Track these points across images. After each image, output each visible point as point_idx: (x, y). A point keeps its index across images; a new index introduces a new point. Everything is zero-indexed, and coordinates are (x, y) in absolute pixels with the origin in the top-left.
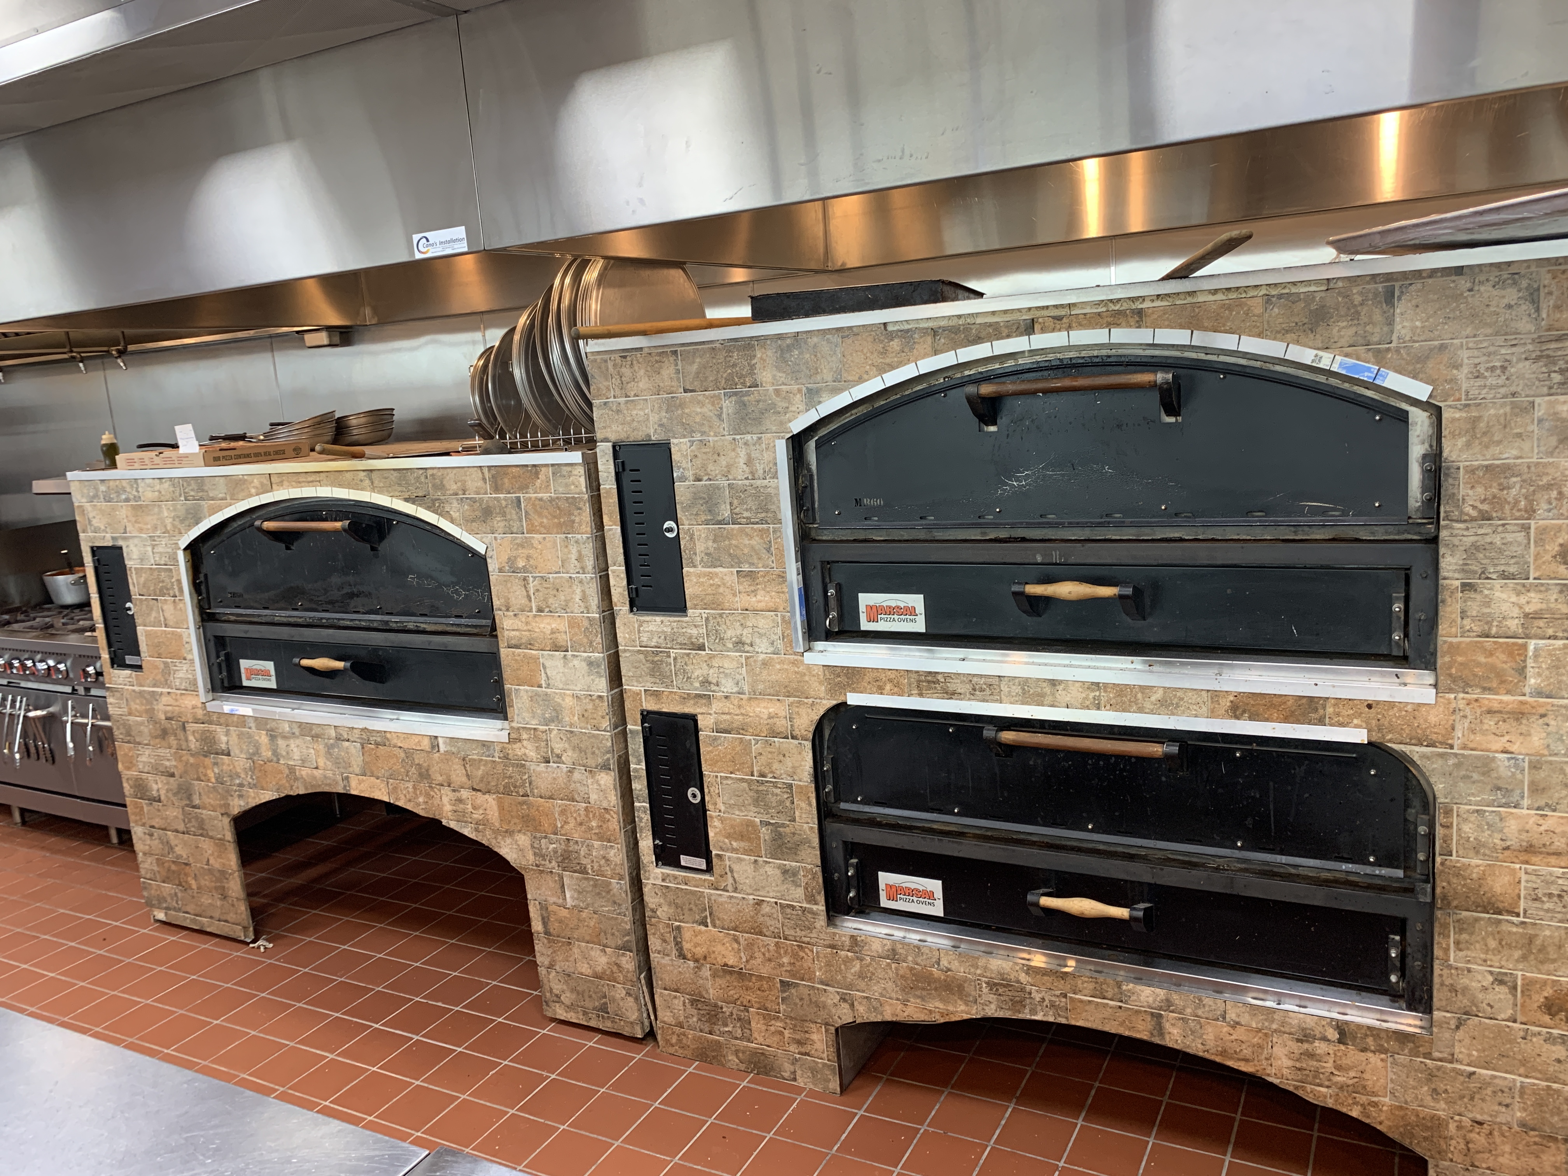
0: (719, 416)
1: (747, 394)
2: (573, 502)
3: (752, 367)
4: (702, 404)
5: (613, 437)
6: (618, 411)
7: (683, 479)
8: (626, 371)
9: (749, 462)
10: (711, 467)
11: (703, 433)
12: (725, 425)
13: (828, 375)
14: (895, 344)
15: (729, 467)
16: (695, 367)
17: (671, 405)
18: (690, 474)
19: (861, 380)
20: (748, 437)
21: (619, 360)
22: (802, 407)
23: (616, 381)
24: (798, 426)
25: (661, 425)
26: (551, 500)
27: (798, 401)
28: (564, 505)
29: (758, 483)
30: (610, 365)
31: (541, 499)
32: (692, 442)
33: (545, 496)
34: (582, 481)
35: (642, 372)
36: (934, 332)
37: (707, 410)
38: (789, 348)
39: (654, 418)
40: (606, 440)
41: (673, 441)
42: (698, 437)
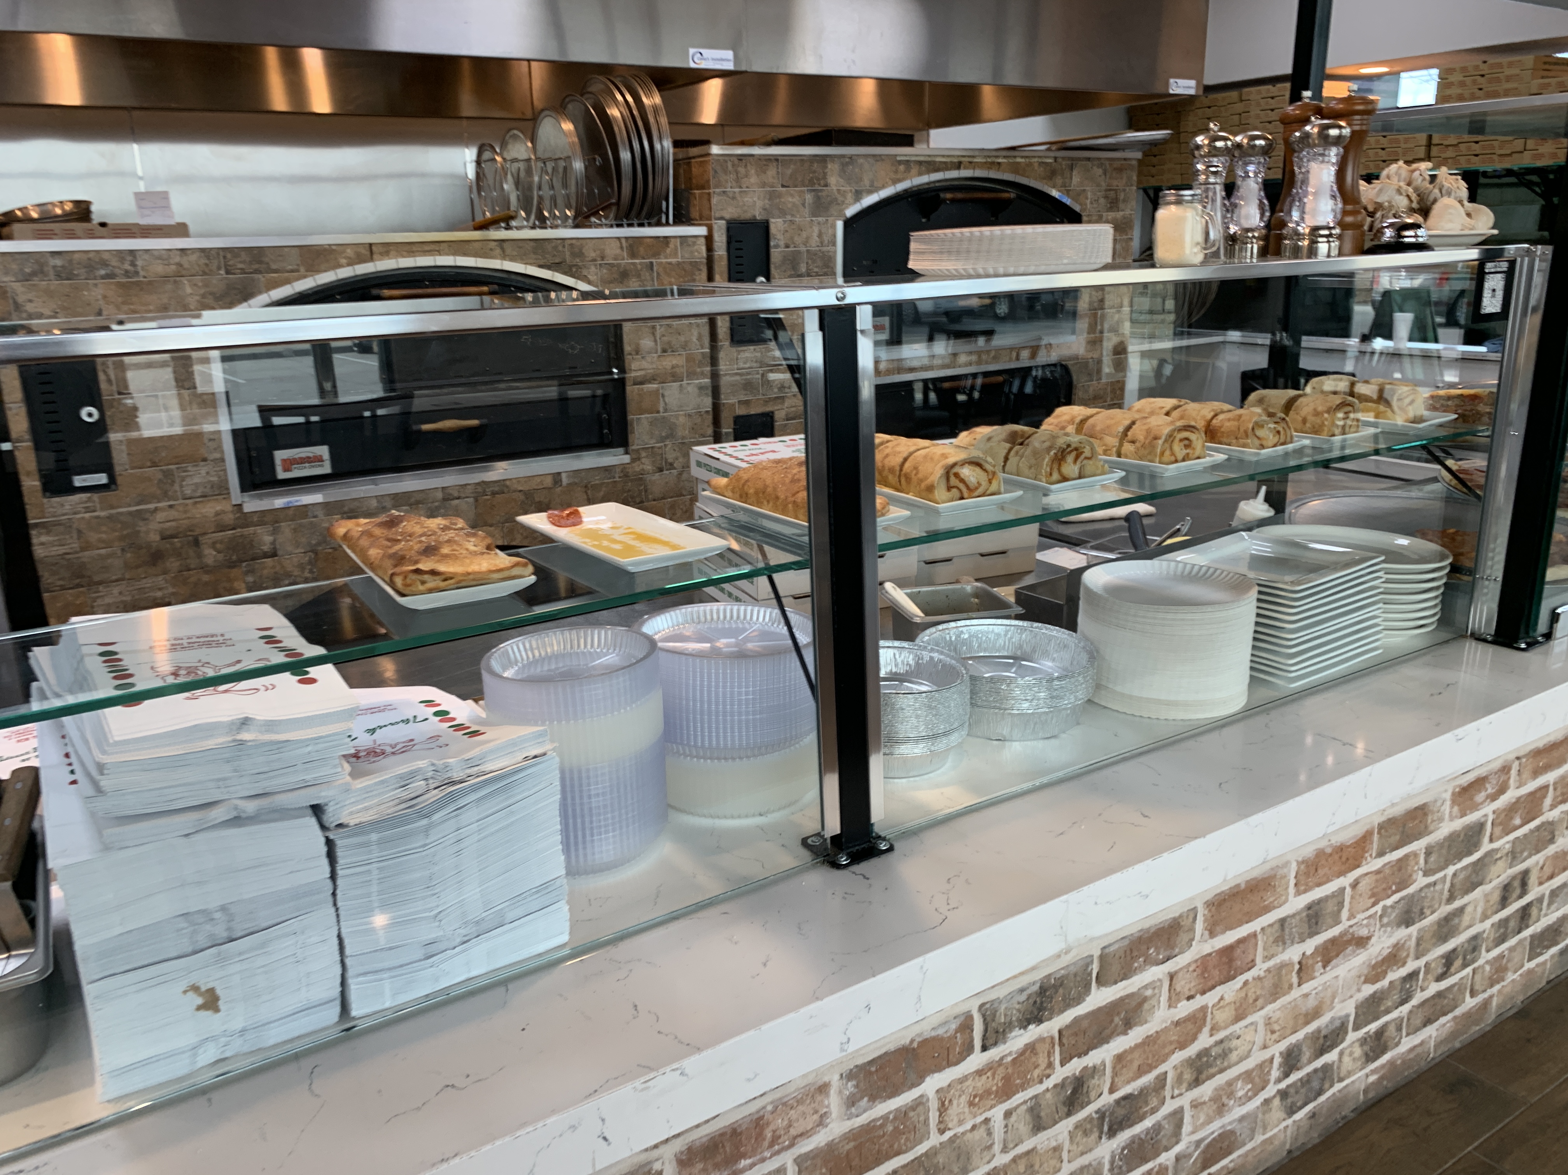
0: (803, 205)
1: (821, 191)
2: (695, 265)
3: (825, 174)
4: (792, 196)
5: (728, 216)
6: (734, 198)
7: (777, 246)
8: (742, 170)
9: (820, 235)
10: (796, 238)
11: (793, 215)
12: (807, 210)
13: (867, 182)
14: (902, 168)
15: (808, 238)
16: (789, 172)
17: (772, 196)
18: (782, 243)
19: (883, 187)
20: (820, 219)
21: (736, 162)
22: (852, 201)
23: (733, 176)
24: (850, 212)
25: (765, 209)
26: (679, 264)
27: (850, 197)
28: (688, 267)
29: (824, 249)
30: (729, 164)
31: (670, 263)
32: (785, 222)
33: (673, 260)
34: (704, 248)
35: (753, 171)
36: (920, 163)
37: (796, 200)
38: (847, 164)
39: (759, 204)
40: (722, 218)
41: (772, 220)
42: (789, 218)
